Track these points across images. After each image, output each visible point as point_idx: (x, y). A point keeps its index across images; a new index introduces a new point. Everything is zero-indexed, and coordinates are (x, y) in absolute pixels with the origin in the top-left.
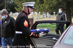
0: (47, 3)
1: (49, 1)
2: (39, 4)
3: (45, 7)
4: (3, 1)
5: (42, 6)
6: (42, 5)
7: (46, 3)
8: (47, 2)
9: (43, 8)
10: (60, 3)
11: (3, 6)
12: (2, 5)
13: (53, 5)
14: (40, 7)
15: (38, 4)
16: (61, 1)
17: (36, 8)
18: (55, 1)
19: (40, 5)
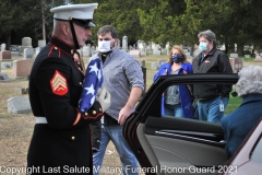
0: (197, 11)
1: (202, 4)
2: (167, 15)
3: (189, 26)
4: (35, 4)
5: (180, 24)
6: (177, 18)
7: (192, 10)
8: (196, 7)
9: (180, 29)
10: (245, 12)
11: (36, 20)
12: (33, 16)
13: (216, 19)
14: (169, 25)
15: (164, 15)
16: (246, 2)
17: (155, 31)
18: (227, 4)
19: (170, 17)
